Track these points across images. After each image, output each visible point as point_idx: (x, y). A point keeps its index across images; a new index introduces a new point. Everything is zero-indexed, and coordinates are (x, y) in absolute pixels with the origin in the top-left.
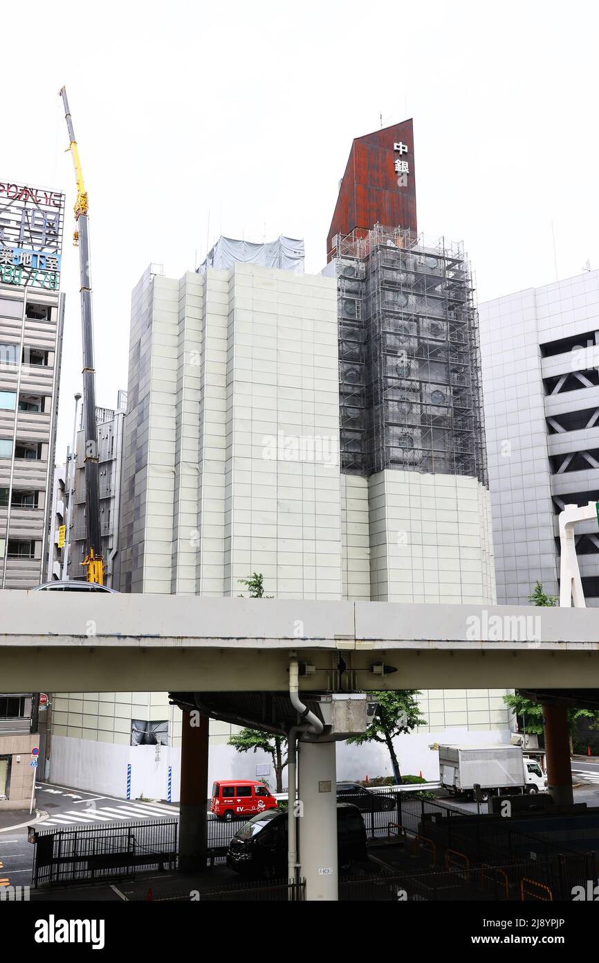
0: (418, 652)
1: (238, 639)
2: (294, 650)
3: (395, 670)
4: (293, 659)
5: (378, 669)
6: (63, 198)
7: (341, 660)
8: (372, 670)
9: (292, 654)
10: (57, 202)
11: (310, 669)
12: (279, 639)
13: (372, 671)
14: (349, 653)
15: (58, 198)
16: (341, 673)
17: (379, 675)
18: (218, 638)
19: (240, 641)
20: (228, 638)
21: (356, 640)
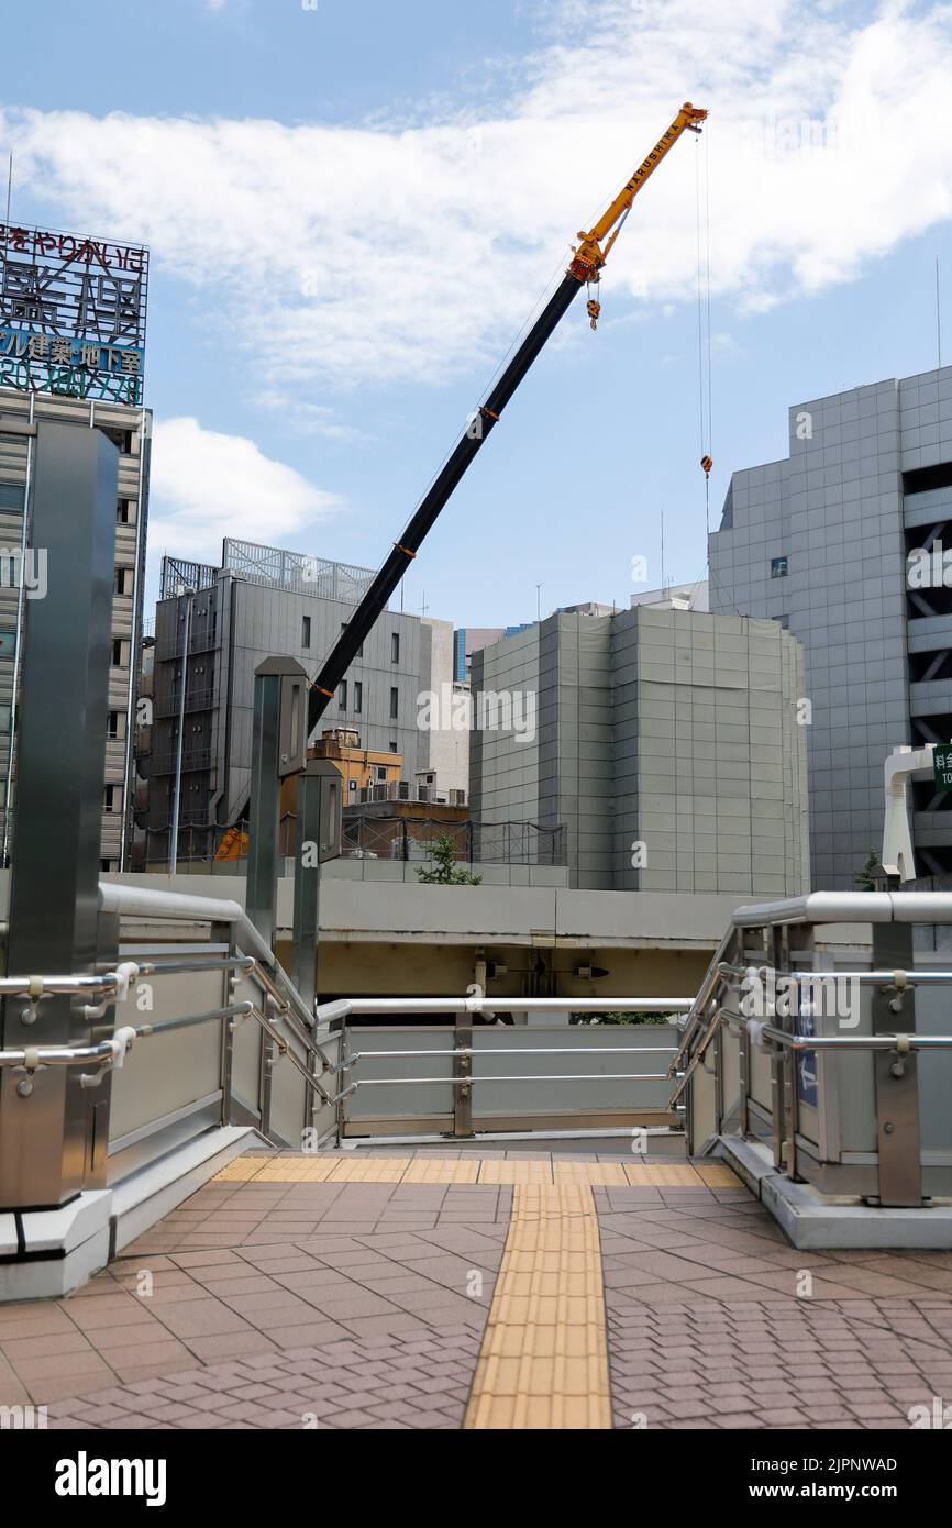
0: (637, 952)
1: (413, 932)
2: (480, 947)
3: (606, 973)
4: (480, 957)
5: (584, 971)
6: (145, 258)
7: (539, 959)
8: (576, 972)
9: (477, 952)
10: (136, 264)
11: (500, 969)
12: (464, 934)
13: (578, 974)
14: (549, 951)
15: (138, 258)
16: (539, 976)
17: (586, 978)
18: (390, 931)
19: (417, 935)
20: (403, 932)
21: (557, 936)
